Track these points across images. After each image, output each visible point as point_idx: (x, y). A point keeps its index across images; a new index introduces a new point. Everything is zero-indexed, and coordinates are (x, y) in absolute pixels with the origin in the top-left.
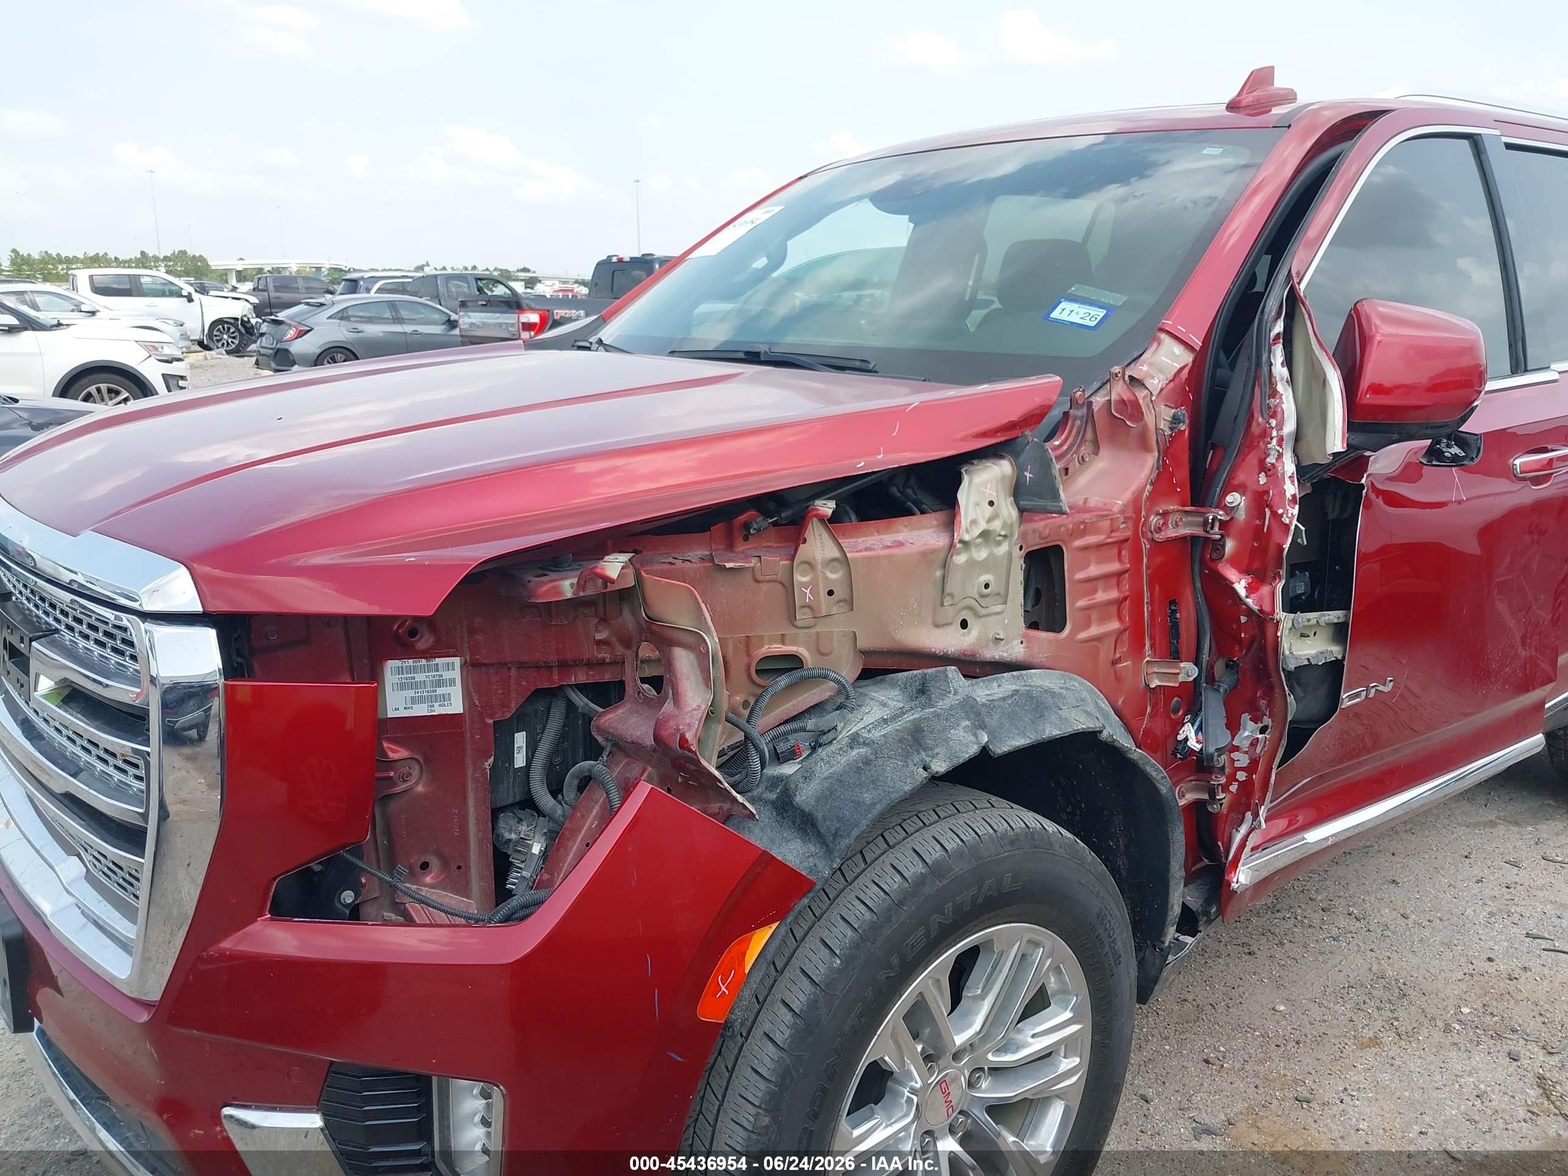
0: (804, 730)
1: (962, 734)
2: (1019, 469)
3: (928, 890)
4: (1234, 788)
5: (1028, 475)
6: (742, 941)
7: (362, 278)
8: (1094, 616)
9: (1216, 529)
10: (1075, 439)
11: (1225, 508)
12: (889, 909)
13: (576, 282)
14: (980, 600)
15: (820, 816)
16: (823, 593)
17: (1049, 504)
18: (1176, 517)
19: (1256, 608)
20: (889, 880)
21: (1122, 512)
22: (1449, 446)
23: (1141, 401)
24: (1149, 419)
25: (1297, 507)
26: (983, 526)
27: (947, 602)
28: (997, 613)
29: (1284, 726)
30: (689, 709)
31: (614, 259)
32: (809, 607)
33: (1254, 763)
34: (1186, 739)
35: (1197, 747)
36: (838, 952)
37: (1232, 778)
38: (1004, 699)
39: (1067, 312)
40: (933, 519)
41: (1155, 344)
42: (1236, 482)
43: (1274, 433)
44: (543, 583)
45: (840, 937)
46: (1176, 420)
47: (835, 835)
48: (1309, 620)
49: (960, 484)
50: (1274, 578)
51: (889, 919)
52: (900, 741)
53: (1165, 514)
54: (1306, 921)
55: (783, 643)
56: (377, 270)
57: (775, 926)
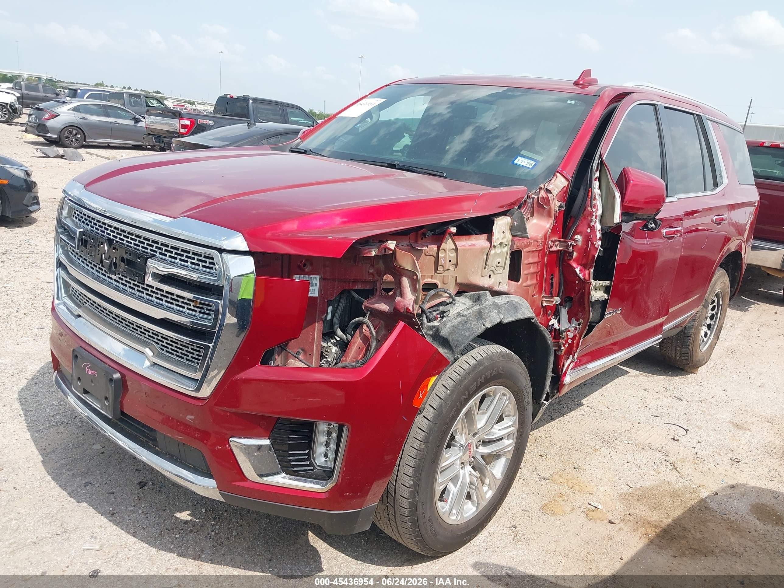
0: (438, 310)
1: (494, 314)
2: (513, 221)
3: (477, 370)
4: (567, 346)
5: (515, 223)
6: (428, 380)
7: (80, 89)
8: (529, 277)
9: (571, 248)
10: (527, 211)
11: (574, 240)
12: (465, 375)
13: (185, 101)
14: (496, 268)
15: (451, 340)
16: (448, 261)
17: (523, 234)
18: (557, 243)
19: (583, 278)
20: (465, 366)
21: (541, 239)
22: (651, 224)
23: (550, 198)
24: (552, 205)
25: (601, 242)
26: (500, 241)
27: (487, 267)
28: (501, 273)
29: (587, 323)
30: (408, 299)
31: (228, 96)
32: (442, 266)
33: (575, 336)
34: (553, 325)
35: (558, 328)
36: (449, 388)
37: (567, 342)
38: (505, 304)
39: (520, 161)
40: (484, 237)
41: (555, 177)
42: (578, 231)
43: (594, 214)
44: (365, 250)
45: (449, 383)
46: (560, 206)
47: (456, 346)
48: (600, 284)
49: (493, 224)
50: (590, 268)
51: (465, 378)
52: (475, 315)
53: (553, 242)
54: (572, 408)
55: (432, 279)
56: (74, 83)
57: (437, 376)
